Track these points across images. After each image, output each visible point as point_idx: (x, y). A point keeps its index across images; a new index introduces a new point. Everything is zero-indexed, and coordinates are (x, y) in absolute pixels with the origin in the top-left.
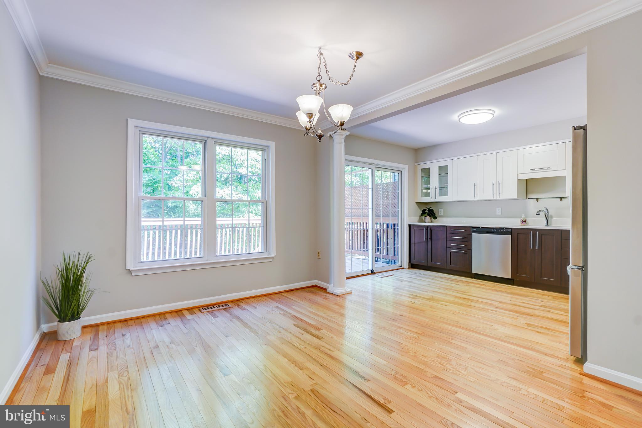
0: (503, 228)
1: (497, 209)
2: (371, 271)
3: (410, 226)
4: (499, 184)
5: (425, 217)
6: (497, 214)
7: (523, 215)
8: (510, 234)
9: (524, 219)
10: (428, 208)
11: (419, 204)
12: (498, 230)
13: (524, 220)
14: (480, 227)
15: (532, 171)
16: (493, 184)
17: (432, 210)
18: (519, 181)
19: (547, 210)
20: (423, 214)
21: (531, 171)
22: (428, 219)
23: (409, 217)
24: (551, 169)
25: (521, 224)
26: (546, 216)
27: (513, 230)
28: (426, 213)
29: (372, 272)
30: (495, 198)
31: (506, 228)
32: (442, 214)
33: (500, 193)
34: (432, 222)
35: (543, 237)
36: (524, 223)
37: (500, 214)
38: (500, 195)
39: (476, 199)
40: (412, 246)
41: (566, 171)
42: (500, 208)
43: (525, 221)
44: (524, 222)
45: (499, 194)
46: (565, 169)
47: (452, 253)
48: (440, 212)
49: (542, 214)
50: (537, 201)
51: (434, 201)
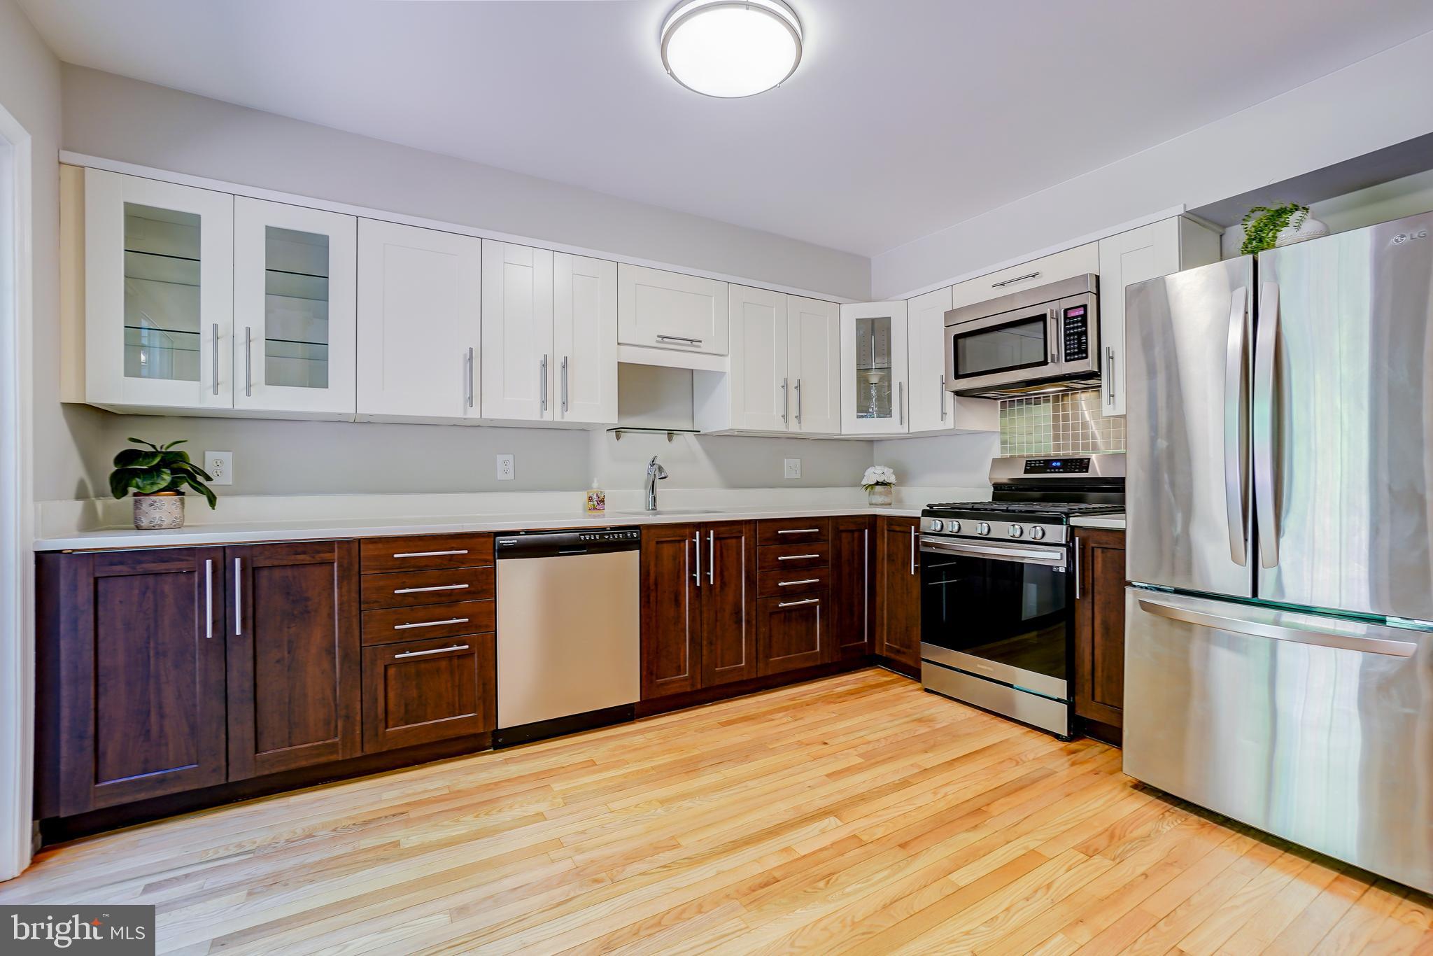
1: (501, 458)
3: (38, 555)
4: (562, 367)
6: (501, 476)
7: (596, 479)
8: (637, 545)
12: (602, 536)
14: (519, 531)
15: (657, 342)
16: (543, 365)
21: (654, 341)
24: (700, 346)
27: (644, 532)
30: (548, 416)
32: (227, 480)
37: (510, 476)
39: (473, 413)
42: (510, 458)
43: (603, 501)
45: (563, 403)
50: (618, 438)
51: (229, 406)
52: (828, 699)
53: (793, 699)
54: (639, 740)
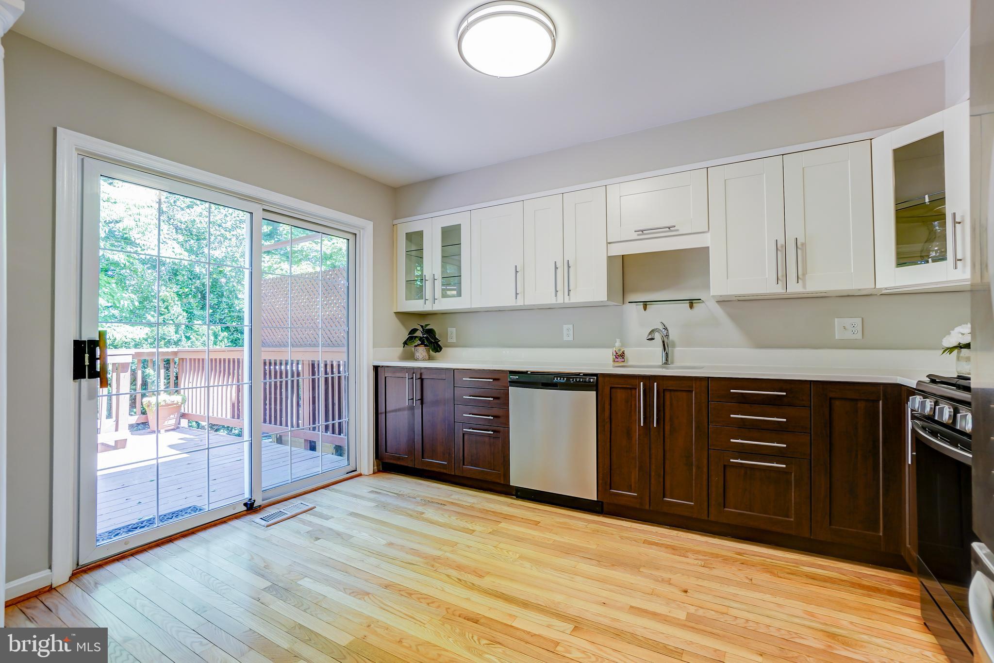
0: (578, 374)
1: (565, 327)
2: (245, 504)
3: (376, 368)
4: (569, 267)
5: (416, 346)
6: (566, 338)
7: (618, 340)
8: (595, 388)
9: (619, 350)
10: (422, 326)
11: (404, 316)
12: (568, 379)
13: (619, 353)
14: (527, 371)
15: (638, 235)
16: (556, 268)
17: (431, 332)
18: (610, 259)
19: (666, 329)
20: (411, 339)
21: (635, 236)
22: (421, 351)
23: (374, 347)
24: (677, 230)
25: (614, 361)
26: (663, 342)
27: (600, 379)
28: (416, 337)
29: (251, 508)
30: (560, 300)
31: (585, 375)
32: (454, 340)
33: (571, 288)
34: (430, 358)
35: (668, 395)
36: (620, 359)
37: (571, 338)
38: (571, 293)
39: (520, 302)
40: (382, 418)
41: (708, 235)
42: (571, 326)
43: (622, 355)
44: (620, 356)
45: (569, 291)
46: (707, 230)
47: (466, 437)
48: (449, 333)
49: (657, 336)
50: (645, 309)
51: (431, 309)
52: (769, 569)
53: (739, 554)
54: (581, 524)
